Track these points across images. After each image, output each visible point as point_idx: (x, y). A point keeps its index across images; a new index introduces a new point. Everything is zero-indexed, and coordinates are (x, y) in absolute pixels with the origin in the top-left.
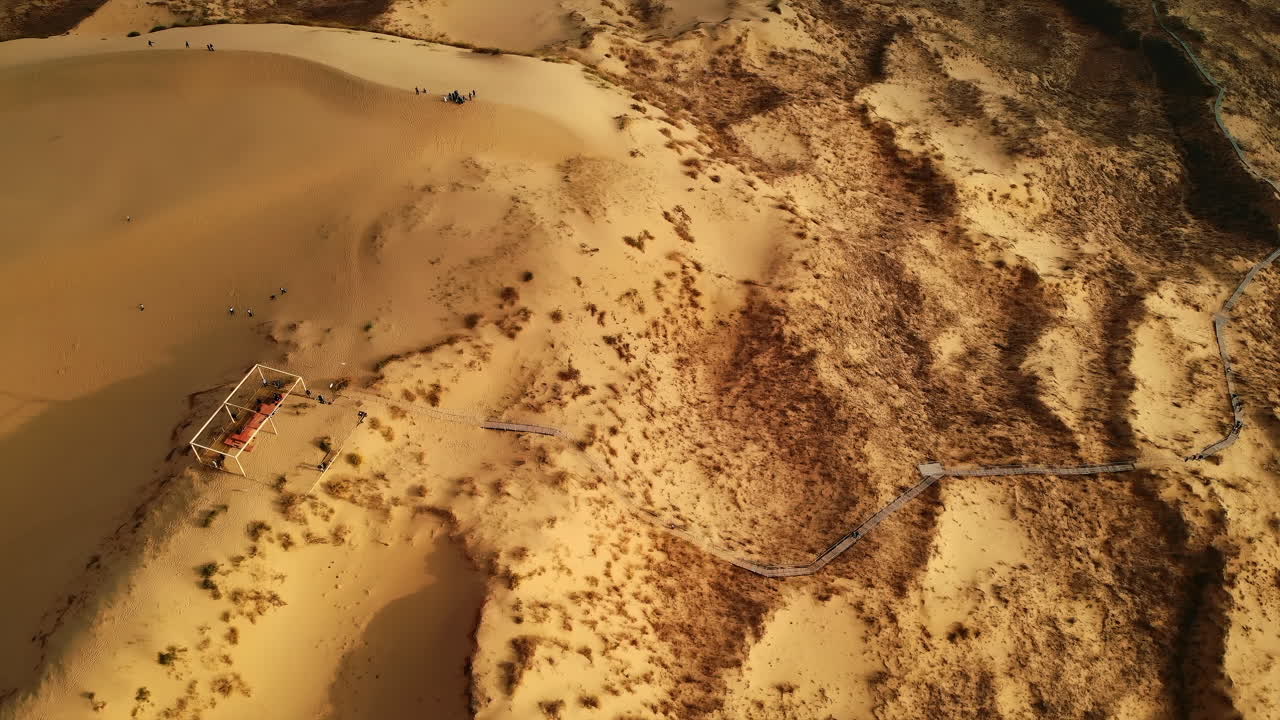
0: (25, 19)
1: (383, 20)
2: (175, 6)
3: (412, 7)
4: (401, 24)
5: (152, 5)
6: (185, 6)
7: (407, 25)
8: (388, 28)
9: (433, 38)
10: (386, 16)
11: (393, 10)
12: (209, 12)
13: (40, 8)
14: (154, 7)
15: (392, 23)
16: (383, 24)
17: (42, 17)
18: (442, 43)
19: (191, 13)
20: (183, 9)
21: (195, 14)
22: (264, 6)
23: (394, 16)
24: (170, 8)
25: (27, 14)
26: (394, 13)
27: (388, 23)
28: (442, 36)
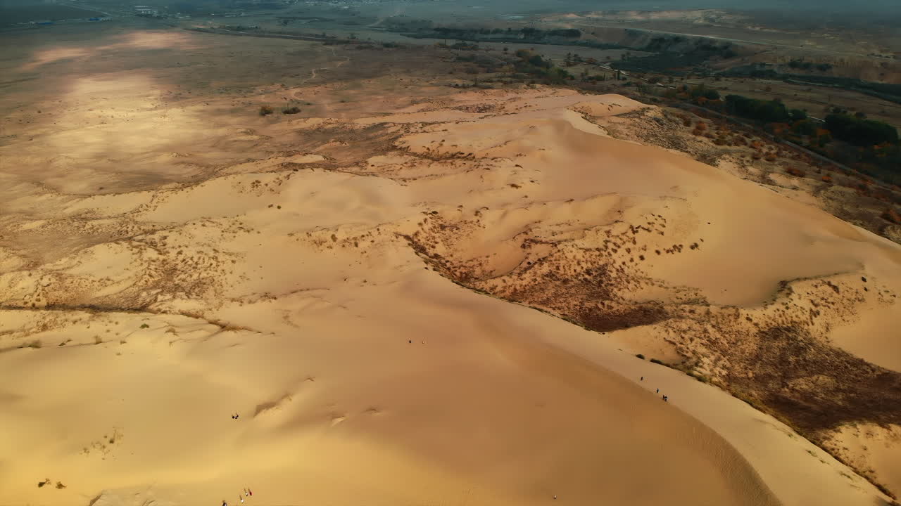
0: (587, 312)
1: (826, 435)
2: (681, 349)
3: (857, 436)
4: (840, 445)
5: (667, 341)
6: (687, 352)
7: (845, 449)
8: (826, 444)
9: (861, 470)
10: (831, 433)
11: (839, 431)
12: (701, 364)
13: (600, 310)
14: (667, 343)
15: (833, 441)
16: (825, 438)
17: (597, 315)
18: (867, 478)
19: (688, 358)
20: (685, 353)
21: (691, 360)
22: (744, 375)
23: (838, 436)
24: (676, 349)
25: (590, 310)
26: (839, 434)
27: (829, 439)
28: (871, 472)
